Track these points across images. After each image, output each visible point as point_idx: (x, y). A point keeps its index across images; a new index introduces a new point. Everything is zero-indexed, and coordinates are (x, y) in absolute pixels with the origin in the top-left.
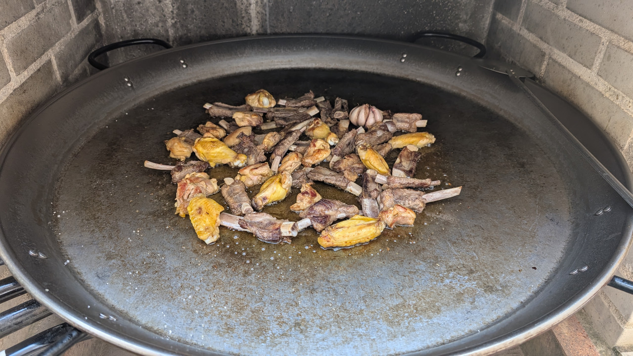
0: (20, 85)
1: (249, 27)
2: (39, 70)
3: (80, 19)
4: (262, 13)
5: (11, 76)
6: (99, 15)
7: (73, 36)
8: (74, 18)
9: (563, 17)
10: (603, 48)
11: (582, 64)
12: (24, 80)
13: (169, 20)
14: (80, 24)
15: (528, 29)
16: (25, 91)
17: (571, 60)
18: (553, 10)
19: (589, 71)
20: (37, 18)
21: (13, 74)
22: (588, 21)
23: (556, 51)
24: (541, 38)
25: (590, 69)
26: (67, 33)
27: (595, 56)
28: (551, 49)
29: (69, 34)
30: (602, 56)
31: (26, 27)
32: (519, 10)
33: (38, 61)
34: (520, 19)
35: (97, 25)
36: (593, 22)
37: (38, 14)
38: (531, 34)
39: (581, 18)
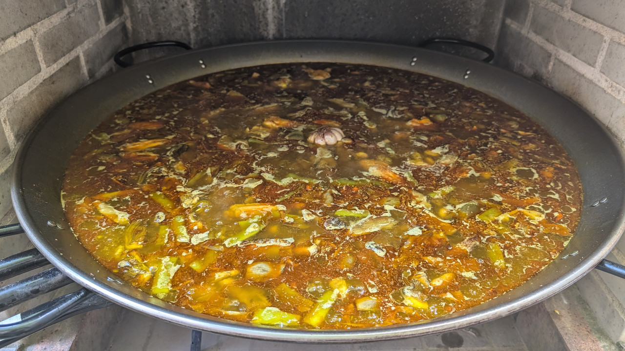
0: (49, 76)
1: (266, 31)
2: (67, 64)
3: (108, 20)
4: (279, 18)
5: (42, 67)
6: (127, 18)
7: (101, 36)
8: (103, 20)
9: (567, 19)
10: (605, 46)
11: (585, 62)
12: (53, 72)
13: (191, 24)
14: (109, 26)
15: (535, 32)
16: (54, 81)
17: (576, 59)
18: (559, 12)
19: (592, 69)
20: (68, 16)
21: (43, 66)
22: (591, 21)
23: (561, 51)
24: (547, 40)
25: (593, 67)
26: (96, 33)
27: (598, 53)
28: (556, 50)
29: (97, 35)
30: (604, 53)
31: (57, 24)
32: (526, 14)
33: (67, 56)
34: (528, 23)
35: (124, 27)
36: (596, 21)
37: (69, 14)
38: (538, 36)
39: (584, 18)
